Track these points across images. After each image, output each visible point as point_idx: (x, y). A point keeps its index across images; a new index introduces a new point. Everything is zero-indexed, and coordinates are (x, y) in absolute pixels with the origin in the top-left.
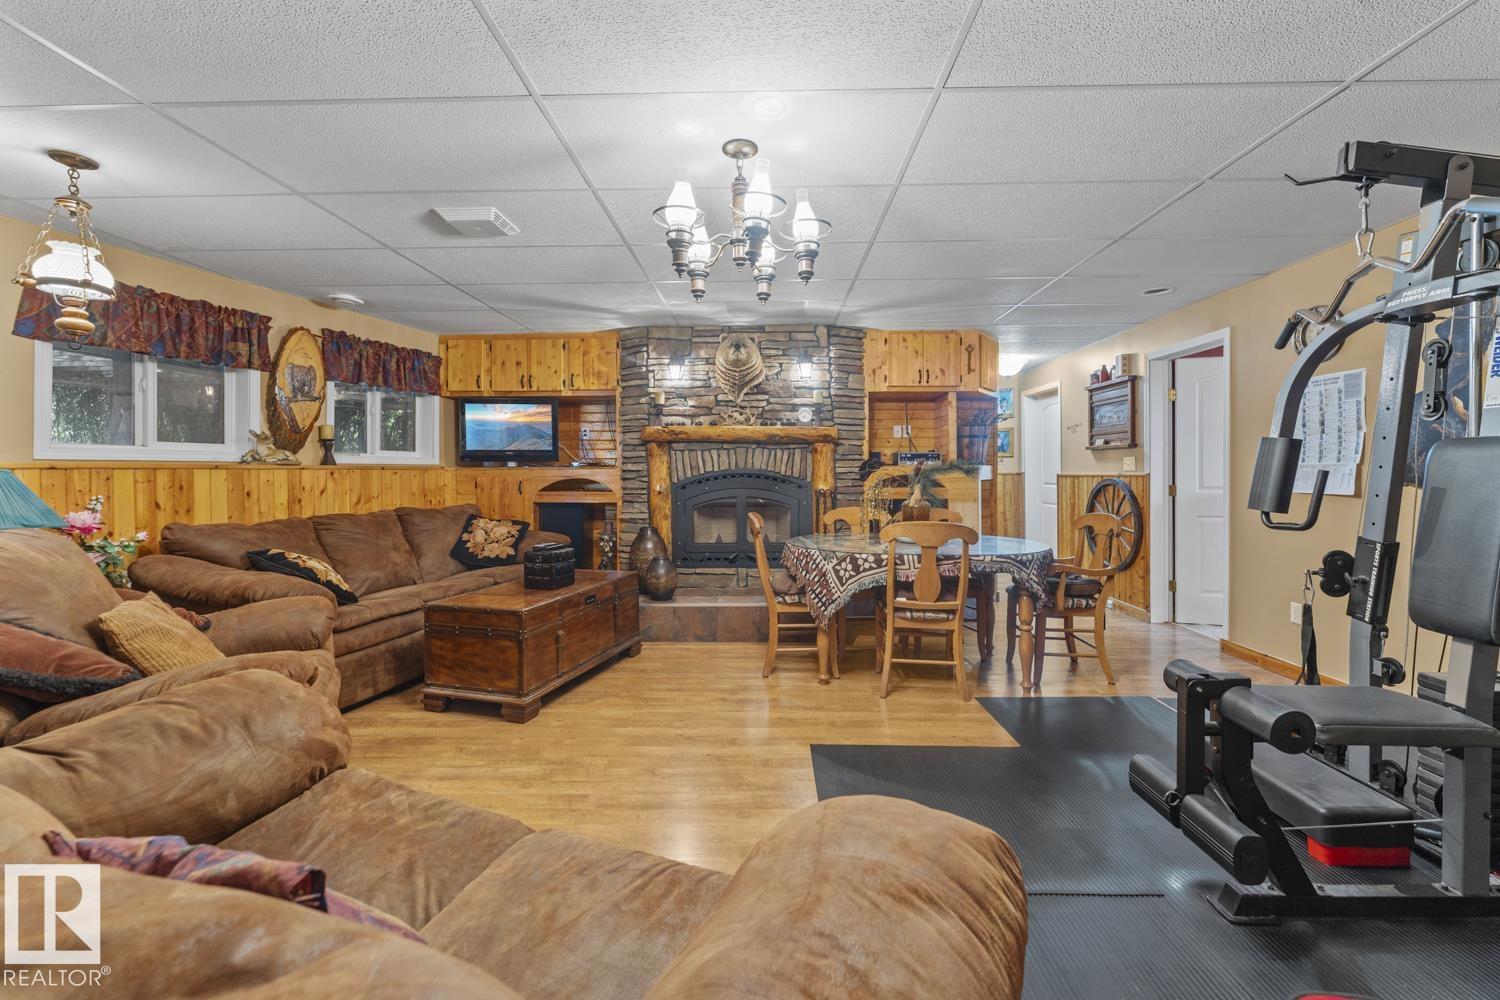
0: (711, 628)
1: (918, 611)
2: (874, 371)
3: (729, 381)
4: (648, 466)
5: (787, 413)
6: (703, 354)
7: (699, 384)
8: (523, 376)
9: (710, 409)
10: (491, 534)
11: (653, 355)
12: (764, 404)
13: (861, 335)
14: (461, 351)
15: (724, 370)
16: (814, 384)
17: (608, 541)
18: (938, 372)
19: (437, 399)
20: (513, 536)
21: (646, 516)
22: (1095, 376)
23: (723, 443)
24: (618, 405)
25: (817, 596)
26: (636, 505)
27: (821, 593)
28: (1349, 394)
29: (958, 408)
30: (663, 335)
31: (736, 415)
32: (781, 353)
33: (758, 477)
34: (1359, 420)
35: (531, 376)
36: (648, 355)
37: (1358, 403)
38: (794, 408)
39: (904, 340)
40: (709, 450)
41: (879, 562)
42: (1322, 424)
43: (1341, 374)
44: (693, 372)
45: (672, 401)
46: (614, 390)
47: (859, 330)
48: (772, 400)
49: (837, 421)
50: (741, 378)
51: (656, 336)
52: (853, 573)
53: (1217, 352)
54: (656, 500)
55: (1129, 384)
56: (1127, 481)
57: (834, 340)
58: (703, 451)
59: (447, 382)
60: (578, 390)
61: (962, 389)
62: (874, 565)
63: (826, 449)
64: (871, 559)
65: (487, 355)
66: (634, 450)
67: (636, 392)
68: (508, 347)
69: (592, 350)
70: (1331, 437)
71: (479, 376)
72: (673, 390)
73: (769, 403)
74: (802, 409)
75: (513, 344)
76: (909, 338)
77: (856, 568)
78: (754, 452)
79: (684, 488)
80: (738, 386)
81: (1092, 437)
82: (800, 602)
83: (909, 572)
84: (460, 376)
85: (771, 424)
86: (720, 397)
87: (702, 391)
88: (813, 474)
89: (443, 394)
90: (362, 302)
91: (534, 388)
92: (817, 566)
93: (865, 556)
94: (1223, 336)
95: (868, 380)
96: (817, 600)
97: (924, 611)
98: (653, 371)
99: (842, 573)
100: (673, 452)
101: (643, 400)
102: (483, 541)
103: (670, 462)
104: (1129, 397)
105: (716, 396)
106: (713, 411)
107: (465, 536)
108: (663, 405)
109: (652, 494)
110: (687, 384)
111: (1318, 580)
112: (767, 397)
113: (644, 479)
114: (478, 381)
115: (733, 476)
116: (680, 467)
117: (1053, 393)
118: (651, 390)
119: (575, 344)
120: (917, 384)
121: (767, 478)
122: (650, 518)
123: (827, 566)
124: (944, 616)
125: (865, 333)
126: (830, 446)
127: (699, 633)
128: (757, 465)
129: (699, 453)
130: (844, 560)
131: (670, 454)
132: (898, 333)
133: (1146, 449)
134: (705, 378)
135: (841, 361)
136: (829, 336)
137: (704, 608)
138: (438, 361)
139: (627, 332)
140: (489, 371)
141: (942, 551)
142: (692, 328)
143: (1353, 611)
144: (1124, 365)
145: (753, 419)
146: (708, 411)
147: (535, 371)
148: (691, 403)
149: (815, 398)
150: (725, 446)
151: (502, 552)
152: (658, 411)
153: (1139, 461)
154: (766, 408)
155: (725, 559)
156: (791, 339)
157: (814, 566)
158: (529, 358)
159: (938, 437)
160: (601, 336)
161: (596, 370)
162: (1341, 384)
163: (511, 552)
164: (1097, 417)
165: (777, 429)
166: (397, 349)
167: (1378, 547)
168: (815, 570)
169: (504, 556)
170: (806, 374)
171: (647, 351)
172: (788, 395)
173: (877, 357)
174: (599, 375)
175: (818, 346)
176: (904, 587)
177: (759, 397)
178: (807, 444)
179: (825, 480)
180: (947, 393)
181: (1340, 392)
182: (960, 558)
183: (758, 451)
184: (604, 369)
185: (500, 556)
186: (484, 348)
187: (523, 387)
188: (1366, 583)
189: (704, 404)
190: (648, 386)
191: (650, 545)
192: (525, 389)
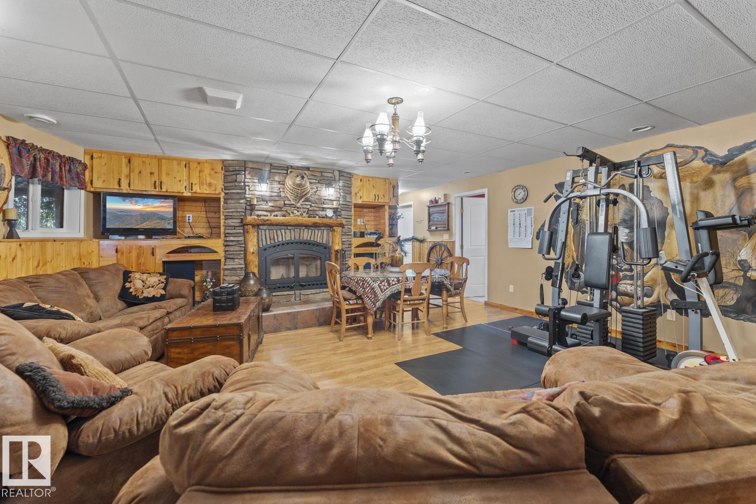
0: (294, 323)
1: (412, 300)
2: (356, 194)
3: (294, 194)
4: (244, 238)
5: (320, 212)
6: (277, 178)
7: (275, 194)
8: (155, 182)
9: (281, 208)
10: (147, 282)
11: (248, 176)
12: (309, 207)
13: (351, 177)
14: (104, 161)
15: (292, 188)
16: (333, 198)
17: (209, 282)
18: (382, 196)
19: (83, 192)
20: (163, 282)
21: (243, 266)
22: (431, 201)
23: (287, 226)
24: (222, 203)
25: (369, 299)
26: (236, 260)
27: (371, 297)
28: (528, 215)
29: (389, 213)
30: (255, 166)
31: (295, 212)
32: (317, 181)
33: (305, 243)
34: (532, 223)
35: (161, 182)
36: (245, 176)
37: (532, 218)
38: (323, 209)
39: (369, 181)
40: (280, 230)
41: (398, 281)
42: (520, 224)
43: (526, 208)
44: (272, 188)
45: (259, 203)
46: (219, 194)
47: (350, 174)
48: (313, 205)
49: (343, 216)
50: (300, 194)
51: (251, 166)
52: (388, 287)
53: (483, 196)
54: (250, 257)
55: (447, 206)
56: (445, 243)
57: (341, 178)
58: (276, 230)
59: (92, 181)
60: (195, 193)
61: (391, 204)
62: (397, 283)
63: (339, 229)
64: (395, 280)
65: (127, 165)
66: (235, 229)
67: (237, 197)
68: (144, 162)
69: (205, 170)
70: (523, 229)
71: (120, 179)
72: (260, 197)
73: (311, 206)
74: (328, 210)
75: (148, 160)
76: (371, 179)
77: (389, 284)
78: (304, 231)
79: (265, 250)
80: (299, 197)
81: (429, 226)
82: (357, 303)
83: (411, 285)
84: (103, 178)
85: (313, 217)
86: (286, 202)
87: (277, 198)
88: (332, 242)
89: (88, 189)
90: (55, 122)
91: (164, 190)
92: (370, 285)
93: (393, 279)
94: (485, 191)
95: (353, 198)
96: (369, 301)
97: (414, 300)
98: (249, 186)
99: (382, 287)
100: (260, 231)
101: (242, 201)
102: (142, 287)
103: (258, 236)
104: (447, 211)
105: (284, 201)
106: (283, 209)
107: (128, 285)
108: (255, 205)
109: (248, 254)
110: (268, 194)
111: (544, 275)
112: (310, 203)
113: (242, 245)
114: (119, 181)
115: (292, 243)
116: (264, 239)
117: (410, 206)
118: (247, 196)
119: (193, 166)
120: (374, 201)
121: (309, 244)
122: (245, 267)
123: (374, 285)
124: (421, 301)
125: (353, 176)
126: (341, 228)
127: (288, 326)
128: (305, 238)
129: (275, 231)
130: (384, 281)
131: (258, 232)
132: (366, 177)
133: (454, 231)
134: (278, 191)
135: (344, 188)
136: (340, 176)
137: (291, 313)
138: (85, 167)
139: (230, 162)
140: (129, 176)
141: (423, 274)
142: (271, 164)
143: (553, 285)
144: (444, 198)
145: (304, 214)
146: (280, 209)
147: (164, 178)
148: (270, 204)
149: (335, 205)
150: (289, 228)
151: (157, 293)
152: (251, 208)
153: (451, 235)
154: (310, 209)
155: (288, 287)
156: (322, 176)
157: (368, 285)
158: (160, 170)
159: (377, 225)
160: (211, 162)
161: (208, 182)
162: (526, 212)
163: (163, 292)
164: (432, 218)
165: (317, 220)
166: (60, 156)
167: (561, 264)
168: (368, 287)
169: (159, 296)
170: (330, 193)
171: (245, 174)
172: (320, 203)
173: (357, 187)
174: (210, 185)
175: (335, 180)
176: (408, 291)
177: (307, 203)
178: (330, 227)
179: (339, 245)
180: (385, 205)
181: (525, 214)
182: (428, 276)
183: (306, 230)
184: (213, 181)
185: (155, 296)
186: (124, 161)
187: (155, 188)
188: (557, 276)
189: (278, 205)
190: (245, 193)
191: (252, 282)
192: (157, 190)
